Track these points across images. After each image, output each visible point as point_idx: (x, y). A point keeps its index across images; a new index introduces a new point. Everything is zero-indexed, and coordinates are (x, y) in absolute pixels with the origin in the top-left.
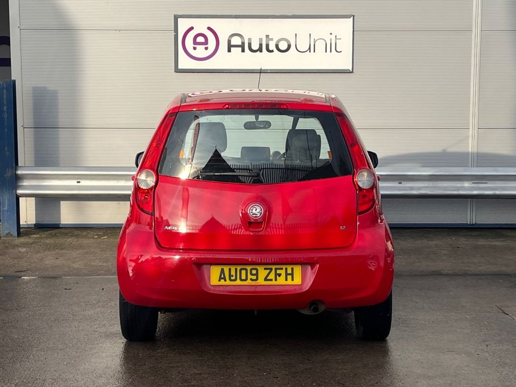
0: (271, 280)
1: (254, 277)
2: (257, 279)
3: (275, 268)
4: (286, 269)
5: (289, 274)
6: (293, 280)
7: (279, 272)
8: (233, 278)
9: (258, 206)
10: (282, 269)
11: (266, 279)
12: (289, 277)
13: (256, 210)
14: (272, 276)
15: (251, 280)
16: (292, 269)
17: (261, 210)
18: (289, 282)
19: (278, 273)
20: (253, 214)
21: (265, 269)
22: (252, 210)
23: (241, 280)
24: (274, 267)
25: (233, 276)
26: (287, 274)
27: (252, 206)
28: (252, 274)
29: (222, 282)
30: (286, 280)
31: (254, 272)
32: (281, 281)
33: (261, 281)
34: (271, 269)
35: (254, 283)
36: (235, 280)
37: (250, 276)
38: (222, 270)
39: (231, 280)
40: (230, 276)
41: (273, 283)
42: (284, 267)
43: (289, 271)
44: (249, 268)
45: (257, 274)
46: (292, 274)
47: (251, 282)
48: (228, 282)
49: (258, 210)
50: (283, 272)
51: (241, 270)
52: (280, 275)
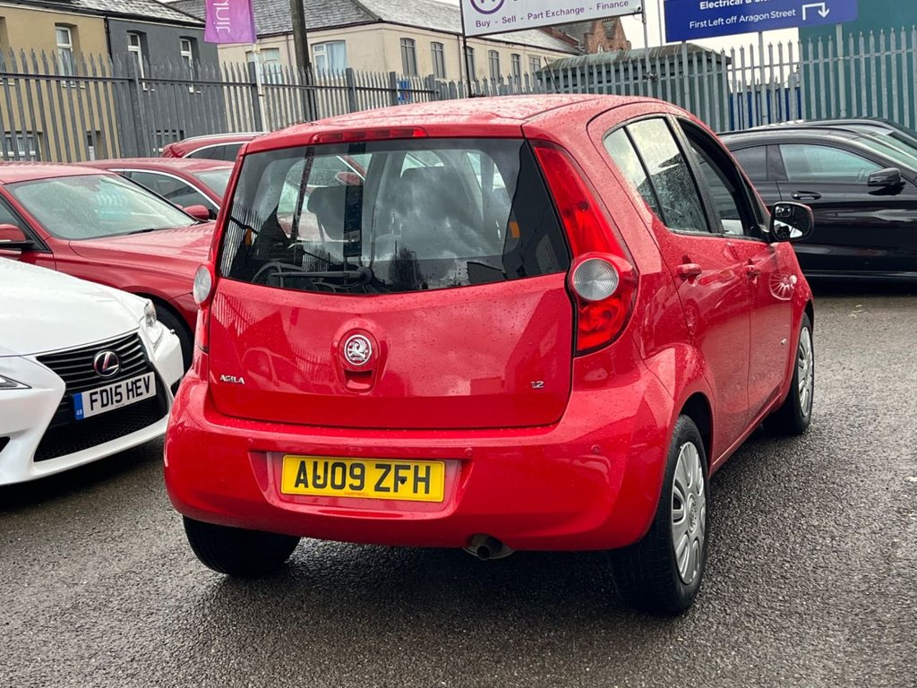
0: (387, 490)
1: (357, 483)
2: (361, 487)
3: (396, 466)
4: (416, 468)
5: (422, 480)
6: (427, 491)
7: (402, 473)
8: (320, 482)
9: (362, 339)
10: (408, 468)
11: (378, 488)
12: (421, 485)
13: (358, 348)
14: (389, 482)
15: (352, 487)
16: (428, 469)
17: (367, 348)
18: (421, 495)
19: (400, 475)
20: (353, 356)
21: (378, 466)
22: (351, 347)
23: (334, 486)
24: (393, 464)
25: (319, 477)
26: (417, 479)
27: (352, 341)
28: (353, 476)
29: (301, 489)
30: (415, 491)
31: (357, 471)
32: (405, 492)
33: (369, 491)
34: (388, 468)
35: (356, 494)
36: (324, 486)
37: (349, 480)
38: (303, 464)
39: (316, 486)
40: (316, 477)
41: (391, 495)
42: (412, 464)
43: (422, 474)
44: (348, 464)
45: (362, 477)
46: (426, 480)
47: (351, 491)
48: (312, 490)
49: (362, 348)
50: (409, 474)
51: (335, 466)
52: (403, 480)
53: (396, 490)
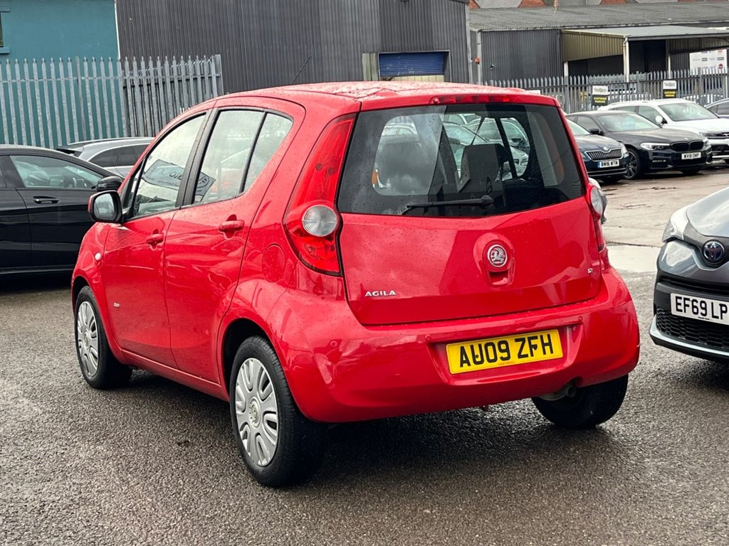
0: (526, 356)
2: (508, 358)
3: (528, 338)
4: (542, 337)
5: (547, 344)
6: (552, 352)
7: (533, 342)
8: (478, 360)
9: (500, 248)
10: (536, 338)
11: (520, 356)
12: (547, 348)
13: (498, 254)
14: (526, 350)
15: (502, 359)
16: (549, 336)
18: (549, 356)
19: (532, 344)
20: (495, 261)
21: (517, 340)
22: (493, 255)
23: (490, 361)
24: (526, 336)
25: (477, 356)
26: (544, 345)
27: (493, 249)
28: (502, 351)
29: (466, 368)
30: (545, 353)
31: (503, 347)
32: (538, 356)
33: (515, 360)
34: (523, 340)
35: (506, 363)
36: (482, 362)
37: (499, 354)
38: (463, 348)
39: (476, 363)
40: (474, 357)
41: (529, 359)
42: (538, 335)
43: (546, 341)
44: (496, 342)
45: (507, 350)
46: (550, 344)
47: (501, 362)
48: (474, 367)
50: (537, 342)
51: (486, 345)
52: (535, 347)
53: (532, 355)
